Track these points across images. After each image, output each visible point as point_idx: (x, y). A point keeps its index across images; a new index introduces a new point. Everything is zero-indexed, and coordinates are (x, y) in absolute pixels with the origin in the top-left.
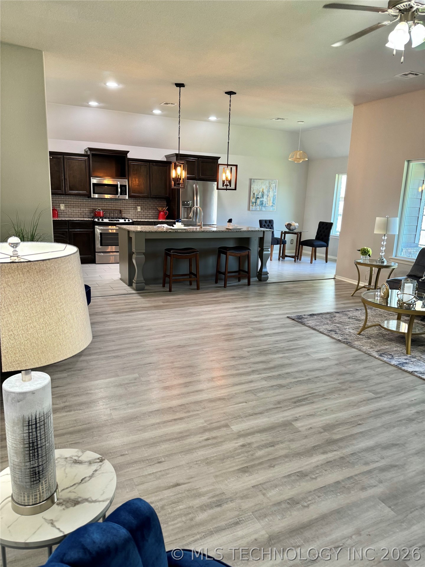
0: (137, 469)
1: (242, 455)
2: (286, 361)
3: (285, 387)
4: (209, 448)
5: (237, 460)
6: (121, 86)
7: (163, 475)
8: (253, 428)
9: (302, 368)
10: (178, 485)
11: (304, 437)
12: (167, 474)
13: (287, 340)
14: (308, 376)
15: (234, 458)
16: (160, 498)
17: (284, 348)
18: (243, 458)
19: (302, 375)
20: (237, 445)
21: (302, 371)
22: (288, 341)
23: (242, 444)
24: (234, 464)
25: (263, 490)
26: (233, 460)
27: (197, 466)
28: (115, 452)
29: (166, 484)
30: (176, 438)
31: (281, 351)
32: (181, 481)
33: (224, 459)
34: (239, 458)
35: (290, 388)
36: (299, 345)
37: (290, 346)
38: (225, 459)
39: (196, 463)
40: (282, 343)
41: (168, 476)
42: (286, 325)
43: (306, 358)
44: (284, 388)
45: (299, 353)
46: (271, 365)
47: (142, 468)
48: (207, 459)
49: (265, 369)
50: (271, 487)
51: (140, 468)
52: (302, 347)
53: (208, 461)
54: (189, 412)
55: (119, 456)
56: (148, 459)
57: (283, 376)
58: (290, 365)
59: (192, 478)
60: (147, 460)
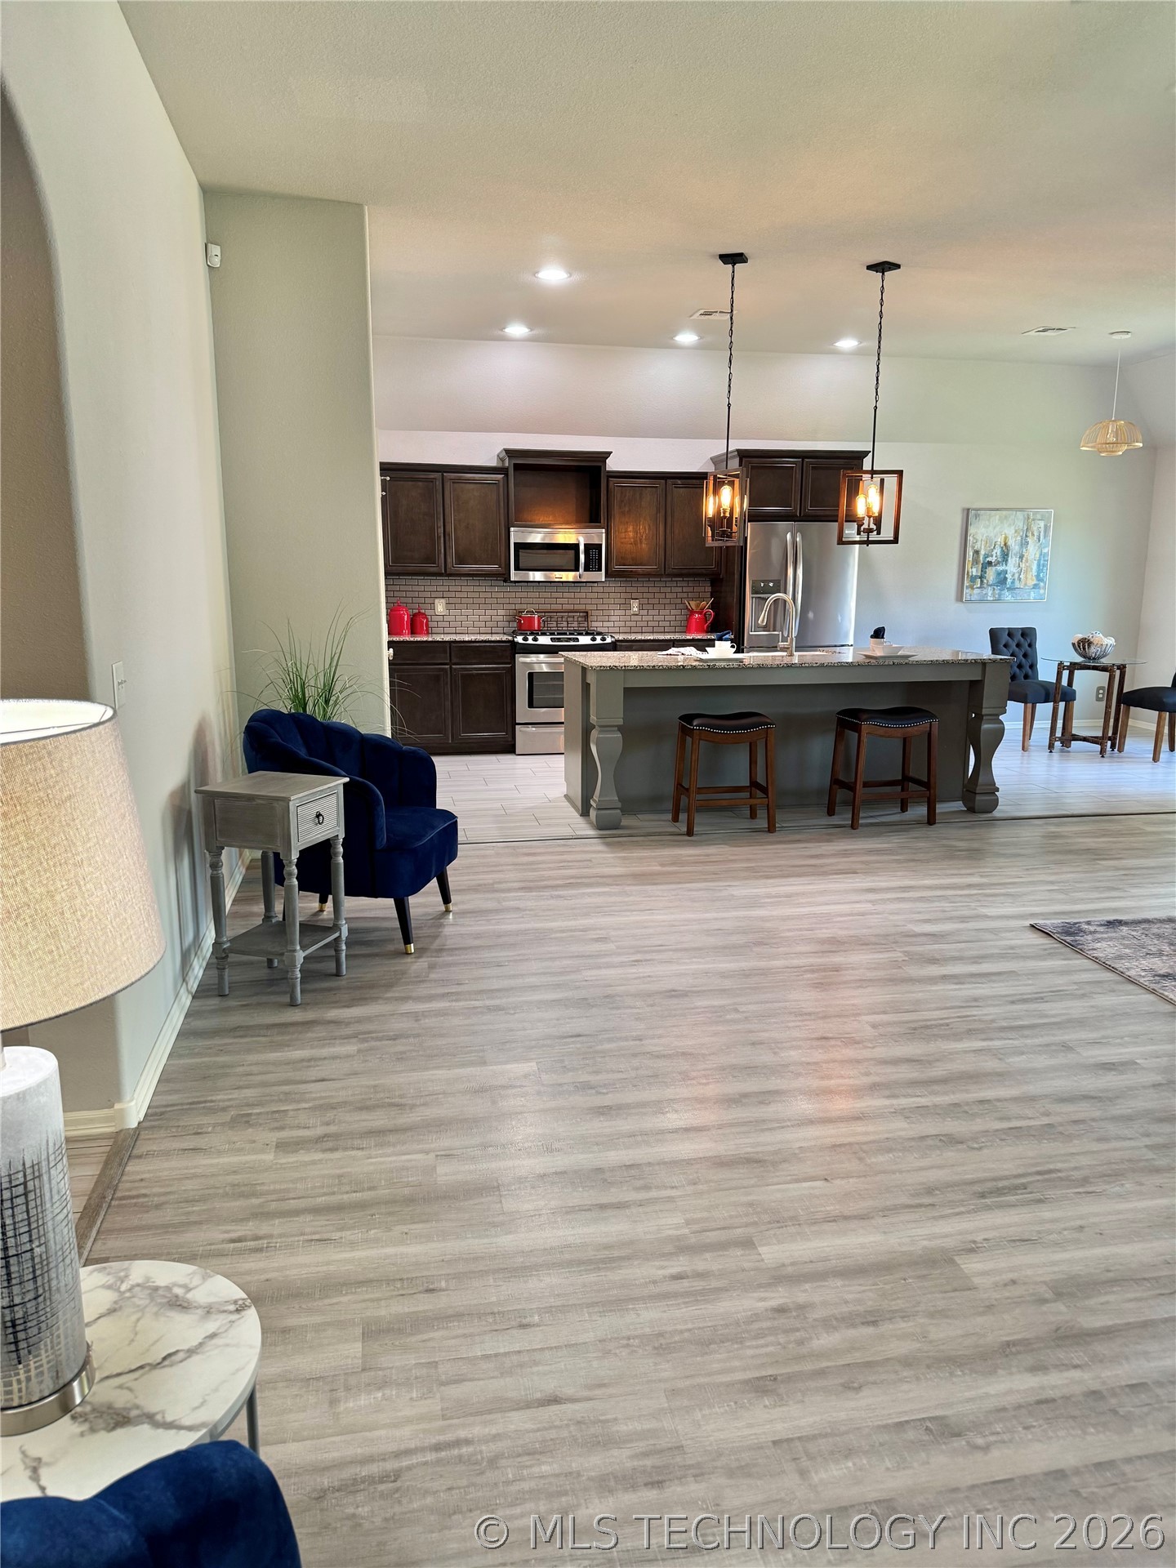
0: (457, 1337)
1: (771, 1339)
2: (991, 1064)
3: (962, 1143)
4: (679, 1304)
5: (750, 1352)
6: (576, 277)
7: (521, 1366)
8: (826, 1259)
9: (1032, 1089)
10: (555, 1400)
11: (981, 1309)
12: (536, 1363)
13: (1010, 999)
14: (1048, 1115)
15: (741, 1342)
16: (494, 1431)
17: (993, 1021)
18: (771, 1349)
19: (1029, 1112)
20: (761, 1304)
21: (1032, 1099)
22: (1013, 1002)
23: (779, 1305)
24: (737, 1363)
25: (805, 1458)
26: (738, 1349)
27: (624, 1353)
28: (412, 1279)
29: (523, 1393)
30: (589, 1262)
31: (982, 1031)
32: (569, 1391)
33: (710, 1344)
34: (757, 1347)
35: (980, 1149)
36: (1046, 1016)
37: (1015, 1019)
38: (716, 1343)
39: (625, 1342)
40: (989, 1006)
41: (535, 1369)
42: (1018, 951)
43: (1061, 1059)
44: (960, 1146)
45: (1037, 1041)
46: (938, 1071)
47: (472, 1335)
48: (661, 1335)
49: (914, 1083)
50: (832, 1453)
51: (465, 1336)
52: (1054, 1023)
53: (662, 1341)
54: (647, 1188)
55: (420, 1292)
56: (496, 1310)
57: (966, 1108)
58: (1000, 1076)
59: (601, 1386)
60: (493, 1313)
